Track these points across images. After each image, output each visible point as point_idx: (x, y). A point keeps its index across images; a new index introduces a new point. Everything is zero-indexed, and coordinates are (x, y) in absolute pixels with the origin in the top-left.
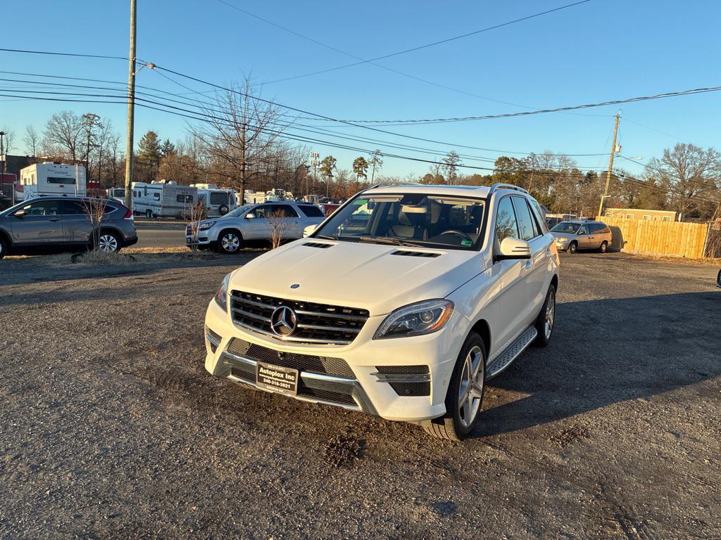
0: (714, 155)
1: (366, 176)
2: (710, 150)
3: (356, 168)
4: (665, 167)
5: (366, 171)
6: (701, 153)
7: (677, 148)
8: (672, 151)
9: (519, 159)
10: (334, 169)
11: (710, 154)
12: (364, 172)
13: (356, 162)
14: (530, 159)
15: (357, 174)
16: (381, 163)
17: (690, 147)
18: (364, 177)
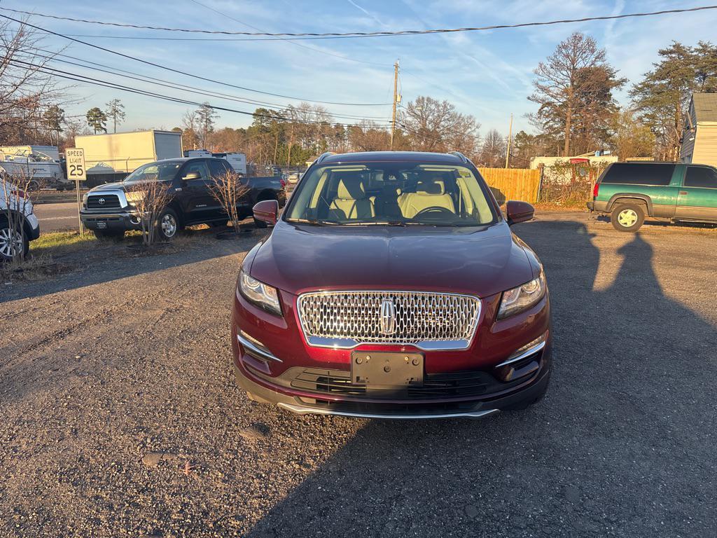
0: (448, 107)
1: (105, 130)
2: (444, 102)
3: (91, 120)
4: (409, 119)
5: (105, 124)
6: (438, 106)
7: (418, 101)
8: (414, 104)
9: (277, 110)
10: (62, 121)
11: (445, 107)
12: (103, 126)
13: (90, 114)
14: (289, 111)
15: (94, 127)
16: (123, 115)
17: (429, 99)
18: (103, 131)
